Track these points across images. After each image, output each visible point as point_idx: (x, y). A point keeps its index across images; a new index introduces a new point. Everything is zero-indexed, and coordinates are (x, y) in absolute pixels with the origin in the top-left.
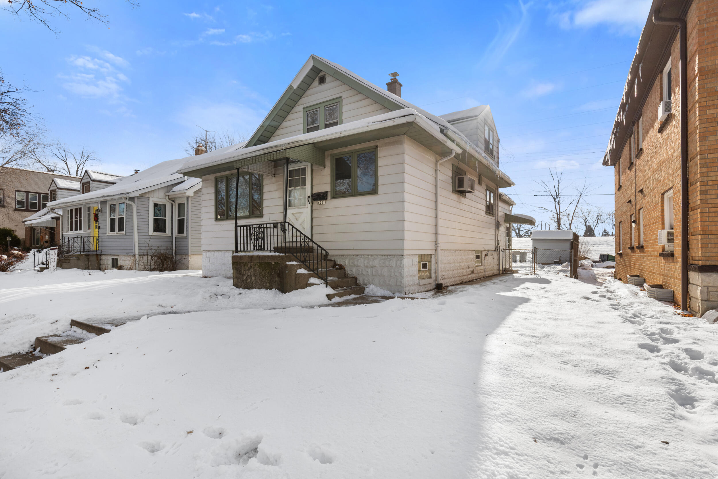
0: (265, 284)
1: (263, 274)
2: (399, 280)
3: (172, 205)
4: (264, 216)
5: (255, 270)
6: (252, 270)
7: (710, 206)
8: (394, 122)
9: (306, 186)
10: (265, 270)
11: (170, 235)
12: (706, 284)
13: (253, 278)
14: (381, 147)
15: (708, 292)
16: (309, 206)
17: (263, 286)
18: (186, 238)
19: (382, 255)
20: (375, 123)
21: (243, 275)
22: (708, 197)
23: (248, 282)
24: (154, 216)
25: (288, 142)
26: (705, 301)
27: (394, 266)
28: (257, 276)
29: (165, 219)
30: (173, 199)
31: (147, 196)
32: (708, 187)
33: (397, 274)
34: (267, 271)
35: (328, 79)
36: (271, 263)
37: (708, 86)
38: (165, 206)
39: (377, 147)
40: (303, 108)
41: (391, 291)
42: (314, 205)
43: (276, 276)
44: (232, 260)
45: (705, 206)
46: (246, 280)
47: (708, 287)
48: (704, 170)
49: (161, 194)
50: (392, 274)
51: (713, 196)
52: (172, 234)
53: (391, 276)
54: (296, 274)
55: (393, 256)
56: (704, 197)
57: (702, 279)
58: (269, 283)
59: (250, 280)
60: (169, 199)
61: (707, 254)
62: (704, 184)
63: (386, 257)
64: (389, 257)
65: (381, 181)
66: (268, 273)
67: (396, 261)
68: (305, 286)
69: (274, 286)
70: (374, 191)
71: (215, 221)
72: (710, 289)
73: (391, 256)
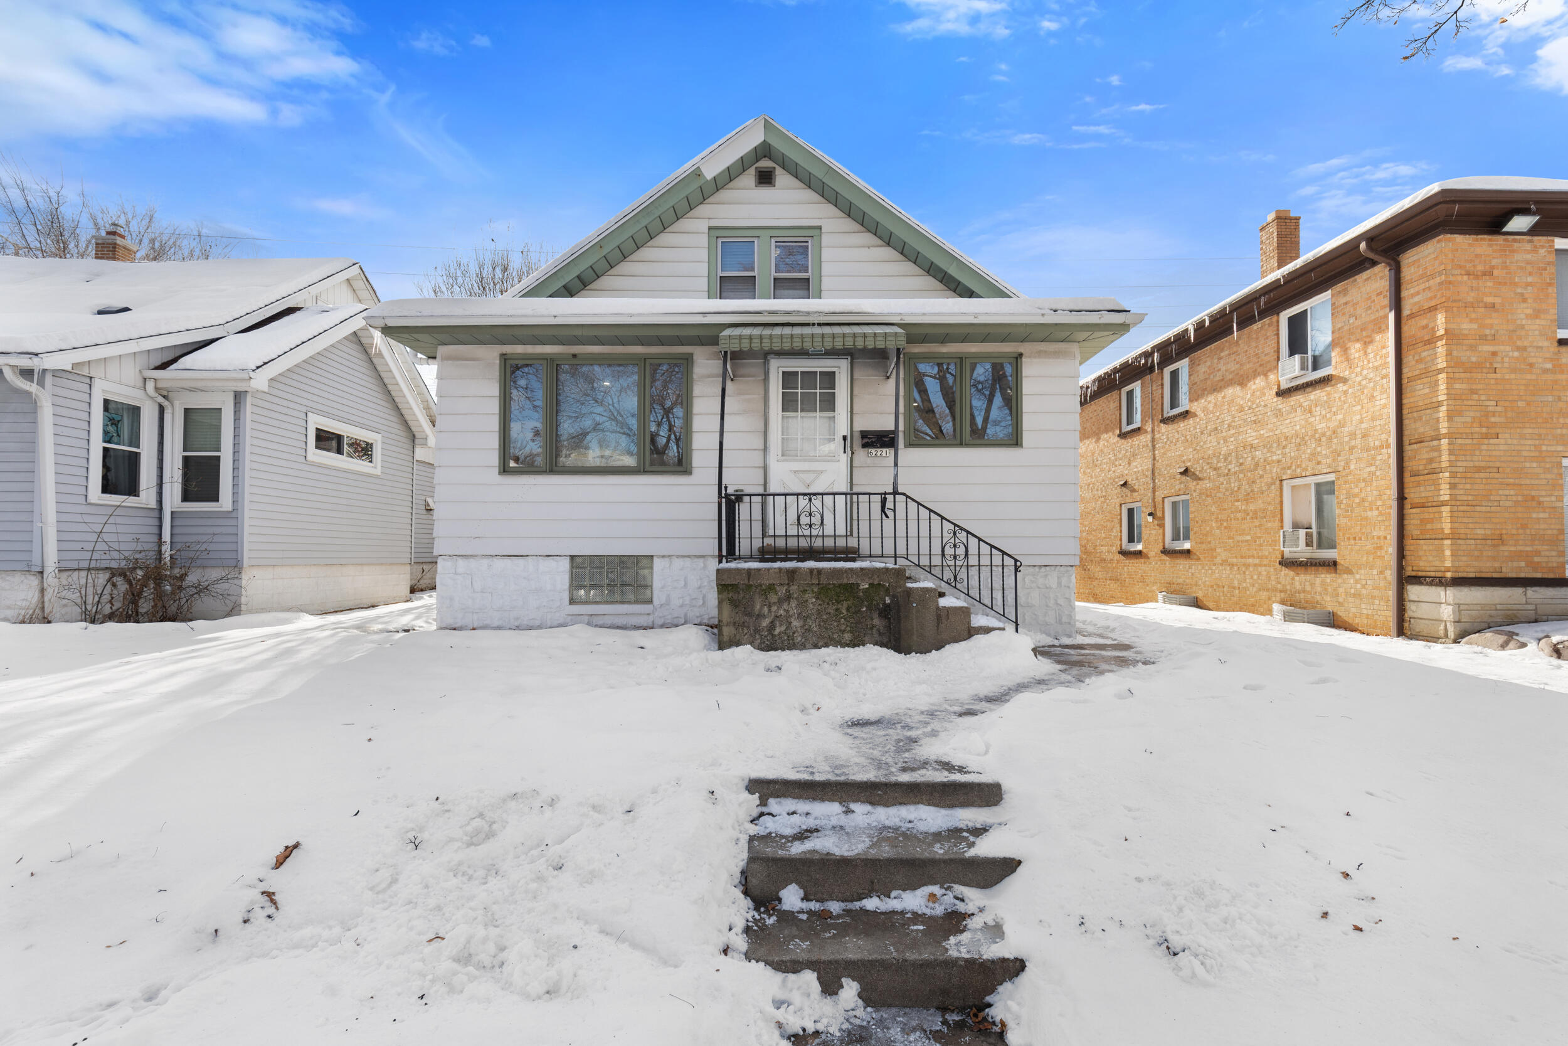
0: (836, 636)
1: (832, 612)
2: (1066, 613)
3: (162, 410)
4: (695, 471)
5: (803, 604)
6: (794, 603)
7: (1458, 503)
8: (1100, 318)
9: (836, 414)
10: (838, 602)
11: (153, 504)
12: (1457, 601)
13: (796, 623)
14: (1030, 357)
15: (1460, 611)
16: (844, 459)
17: (832, 639)
18: (234, 514)
19: (1029, 566)
20: (1055, 311)
21: (760, 616)
22: (1457, 492)
23: (777, 632)
24: (105, 441)
25: (832, 310)
26: (1458, 622)
27: (1054, 586)
28: (808, 617)
29: (137, 456)
30: (165, 393)
31: (85, 372)
32: (1457, 480)
33: (1061, 601)
34: (845, 604)
35: (782, 178)
36: (858, 585)
37: (1455, 353)
38: (135, 411)
39: (1021, 355)
40: (710, 228)
41: (1049, 635)
42: (856, 457)
43: (876, 615)
44: (718, 579)
45: (1453, 503)
46: (772, 626)
47: (1459, 605)
48: (1453, 458)
49: (130, 373)
50: (1051, 603)
51: (1462, 492)
52: (160, 502)
53: (1047, 606)
54: (938, 608)
55: (1053, 568)
56: (1454, 492)
57: (1454, 595)
58: (851, 632)
59: (783, 628)
60: (157, 389)
61: (1457, 564)
62: (1453, 475)
63: (1037, 569)
64: (1043, 569)
65: (1027, 422)
66: (848, 609)
67: (1058, 578)
68: (966, 633)
69: (866, 639)
70: (1015, 440)
71: (500, 473)
72: (1462, 607)
73: (1048, 568)
